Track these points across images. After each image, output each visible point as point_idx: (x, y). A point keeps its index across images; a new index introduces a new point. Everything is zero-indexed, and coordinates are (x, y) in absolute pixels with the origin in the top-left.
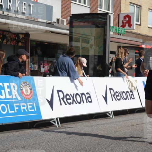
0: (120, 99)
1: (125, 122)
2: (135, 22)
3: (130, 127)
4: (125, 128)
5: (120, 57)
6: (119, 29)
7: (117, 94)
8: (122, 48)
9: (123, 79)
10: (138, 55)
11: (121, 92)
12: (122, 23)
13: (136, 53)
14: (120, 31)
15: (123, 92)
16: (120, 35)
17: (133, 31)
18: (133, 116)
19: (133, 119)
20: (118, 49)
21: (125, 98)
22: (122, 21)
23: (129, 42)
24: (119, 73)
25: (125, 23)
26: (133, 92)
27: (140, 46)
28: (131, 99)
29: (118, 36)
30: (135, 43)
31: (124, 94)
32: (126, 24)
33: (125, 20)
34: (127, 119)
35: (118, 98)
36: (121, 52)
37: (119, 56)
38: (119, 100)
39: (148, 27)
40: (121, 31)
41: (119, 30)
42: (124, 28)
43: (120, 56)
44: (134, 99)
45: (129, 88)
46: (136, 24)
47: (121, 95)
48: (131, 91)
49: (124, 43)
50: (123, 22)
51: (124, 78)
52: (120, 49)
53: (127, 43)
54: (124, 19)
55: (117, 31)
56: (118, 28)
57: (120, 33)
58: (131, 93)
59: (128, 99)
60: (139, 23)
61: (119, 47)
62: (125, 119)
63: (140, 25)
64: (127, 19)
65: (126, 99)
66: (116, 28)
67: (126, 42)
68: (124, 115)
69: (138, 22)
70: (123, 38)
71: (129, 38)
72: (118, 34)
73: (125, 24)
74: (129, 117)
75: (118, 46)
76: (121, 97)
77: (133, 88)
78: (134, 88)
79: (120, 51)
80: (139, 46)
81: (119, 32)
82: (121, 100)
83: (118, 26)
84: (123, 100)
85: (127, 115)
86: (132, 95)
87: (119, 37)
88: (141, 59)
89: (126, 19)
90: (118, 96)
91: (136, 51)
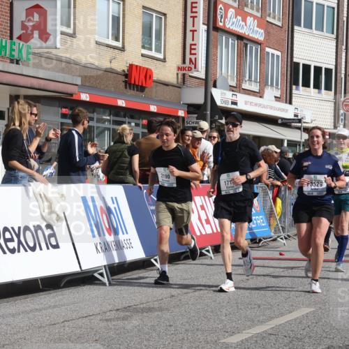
0: (16, 248)
1: (31, 315)
2: (60, 28)
3: (47, 328)
4: (30, 331)
5: (18, 128)
6: (14, 47)
7: (8, 235)
8: (22, 101)
9: (27, 191)
10: (70, 121)
11: (19, 228)
12: (22, 29)
13: (64, 116)
14: (17, 51)
15: (27, 228)
16: (17, 63)
17: (54, 51)
18: (54, 297)
19: (55, 306)
20: (11, 103)
21: (31, 245)
22: (23, 23)
23: (42, 84)
24: (12, 173)
25: (30, 28)
26: (55, 228)
27: (74, 97)
28: (48, 248)
29: (11, 64)
30: (60, 87)
31: (28, 233)
32: (32, 31)
33: (29, 20)
34: (37, 307)
35: (11, 245)
36: (20, 113)
37: (14, 125)
38: (12, 251)
39: (97, 43)
40: (20, 51)
41: (12, 50)
42: (28, 44)
43: (17, 123)
44: (56, 247)
45: (43, 218)
46: (62, 33)
47: (18, 236)
48: (49, 226)
49: (29, 86)
50: (24, 27)
51: (29, 187)
52: (16, 103)
53: (37, 87)
54: (27, 16)
55: (8, 53)
56: (9, 41)
57: (16, 57)
58: (48, 232)
59: (41, 249)
60: (70, 31)
61: (14, 99)
62: (32, 306)
63: (73, 35)
64: (36, 17)
65: (33, 249)
66: (4, 44)
67: (35, 83)
68: (30, 295)
69: (69, 26)
70: (24, 73)
71: (41, 74)
72: (12, 61)
73: (29, 32)
74: (42, 301)
75: (11, 97)
76: (20, 242)
77: (54, 216)
78: (58, 215)
79: (16, 111)
80: (72, 95)
81: (13, 53)
82: (19, 251)
83: (11, 38)
84: (26, 251)
85: (36, 294)
86: (50, 236)
87: (13, 68)
88: (74, 132)
89: (33, 17)
90: (12, 240)
91: (64, 110)
